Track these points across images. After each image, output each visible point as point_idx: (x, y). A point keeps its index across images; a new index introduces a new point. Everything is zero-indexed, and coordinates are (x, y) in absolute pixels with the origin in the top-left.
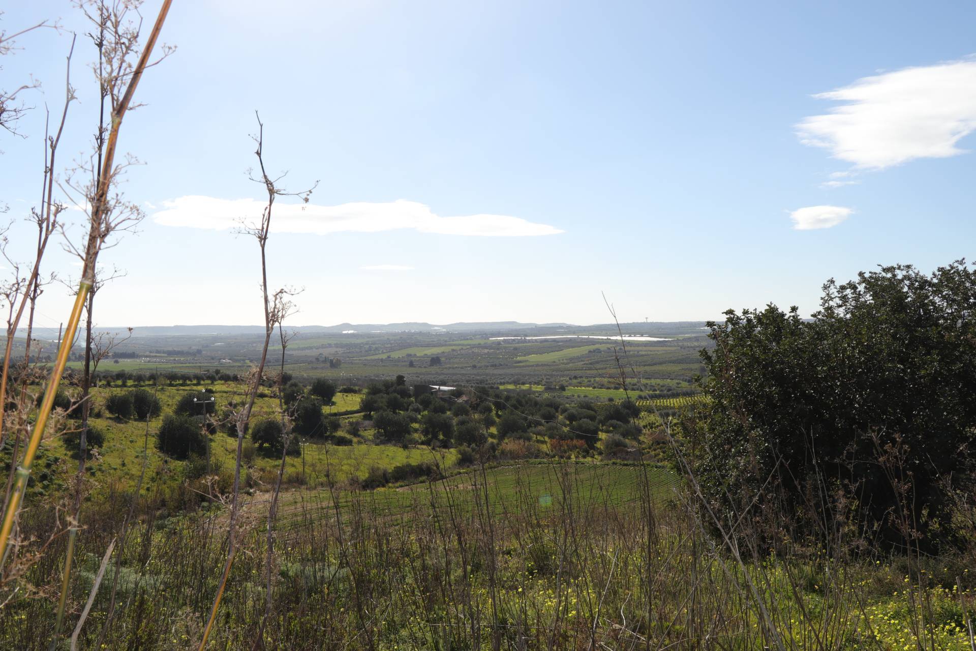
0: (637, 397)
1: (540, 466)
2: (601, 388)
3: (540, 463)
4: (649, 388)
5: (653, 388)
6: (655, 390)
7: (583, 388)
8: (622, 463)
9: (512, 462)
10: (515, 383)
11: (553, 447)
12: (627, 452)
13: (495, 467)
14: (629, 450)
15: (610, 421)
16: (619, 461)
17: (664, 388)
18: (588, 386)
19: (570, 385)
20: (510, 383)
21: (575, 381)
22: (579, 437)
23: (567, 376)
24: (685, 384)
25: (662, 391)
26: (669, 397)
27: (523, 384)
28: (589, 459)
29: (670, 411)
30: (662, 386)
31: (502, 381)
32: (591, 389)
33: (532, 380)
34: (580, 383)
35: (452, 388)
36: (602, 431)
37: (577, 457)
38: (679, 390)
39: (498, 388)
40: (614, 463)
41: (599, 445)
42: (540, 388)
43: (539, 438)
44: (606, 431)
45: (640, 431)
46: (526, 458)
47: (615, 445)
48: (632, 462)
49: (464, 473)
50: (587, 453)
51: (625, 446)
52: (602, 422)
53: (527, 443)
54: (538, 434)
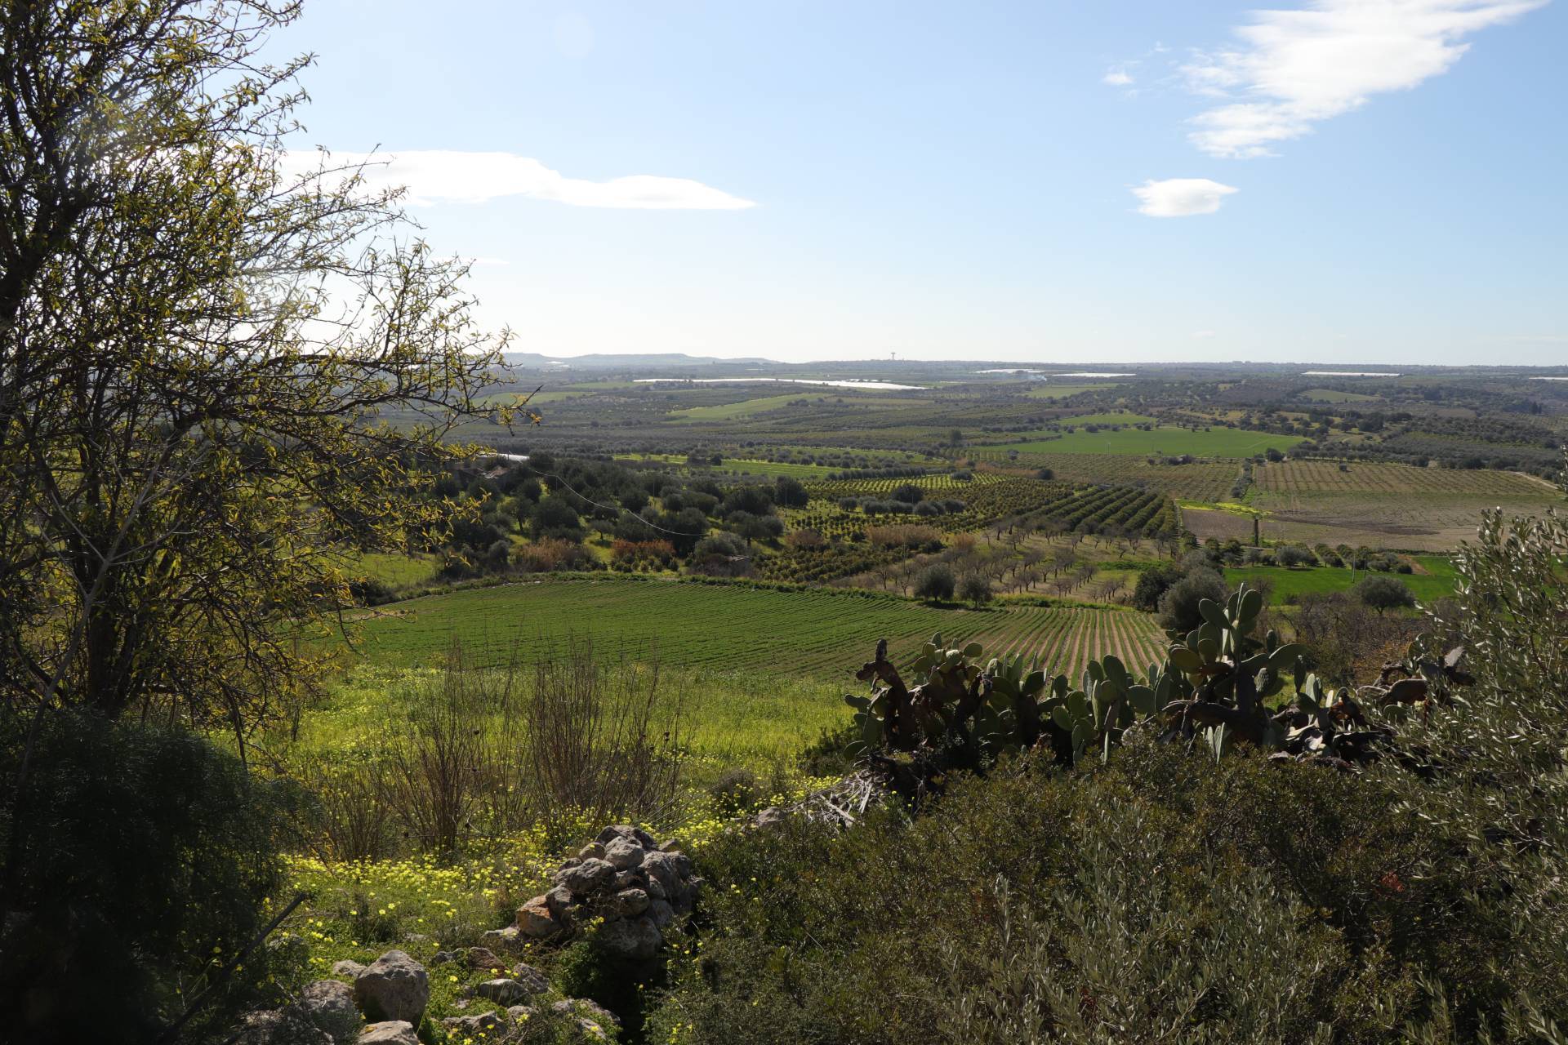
0: (826, 475)
1: (570, 582)
2: (781, 461)
3: (574, 579)
4: (857, 462)
5: (863, 463)
6: (866, 466)
7: (754, 461)
8: (709, 579)
9: (529, 576)
10: (644, 451)
11: (617, 552)
12: (727, 563)
13: (494, 585)
14: (731, 558)
16: (701, 576)
17: (881, 464)
18: (763, 458)
19: (735, 455)
20: (635, 451)
21: (747, 449)
22: (667, 537)
23: (739, 441)
24: (919, 458)
25: (876, 467)
26: (882, 477)
27: (659, 453)
28: (667, 572)
30: (881, 461)
31: (626, 447)
32: (766, 462)
33: (678, 447)
34: (752, 453)
35: (525, 458)
36: (717, 526)
38: (903, 468)
39: (611, 459)
40: (694, 580)
42: (681, 459)
43: (606, 537)
44: (724, 529)
45: (777, 529)
46: (556, 569)
47: (719, 549)
48: (721, 579)
49: (435, 593)
50: (666, 563)
51: (729, 553)
52: (723, 514)
53: (571, 545)
54: (603, 531)
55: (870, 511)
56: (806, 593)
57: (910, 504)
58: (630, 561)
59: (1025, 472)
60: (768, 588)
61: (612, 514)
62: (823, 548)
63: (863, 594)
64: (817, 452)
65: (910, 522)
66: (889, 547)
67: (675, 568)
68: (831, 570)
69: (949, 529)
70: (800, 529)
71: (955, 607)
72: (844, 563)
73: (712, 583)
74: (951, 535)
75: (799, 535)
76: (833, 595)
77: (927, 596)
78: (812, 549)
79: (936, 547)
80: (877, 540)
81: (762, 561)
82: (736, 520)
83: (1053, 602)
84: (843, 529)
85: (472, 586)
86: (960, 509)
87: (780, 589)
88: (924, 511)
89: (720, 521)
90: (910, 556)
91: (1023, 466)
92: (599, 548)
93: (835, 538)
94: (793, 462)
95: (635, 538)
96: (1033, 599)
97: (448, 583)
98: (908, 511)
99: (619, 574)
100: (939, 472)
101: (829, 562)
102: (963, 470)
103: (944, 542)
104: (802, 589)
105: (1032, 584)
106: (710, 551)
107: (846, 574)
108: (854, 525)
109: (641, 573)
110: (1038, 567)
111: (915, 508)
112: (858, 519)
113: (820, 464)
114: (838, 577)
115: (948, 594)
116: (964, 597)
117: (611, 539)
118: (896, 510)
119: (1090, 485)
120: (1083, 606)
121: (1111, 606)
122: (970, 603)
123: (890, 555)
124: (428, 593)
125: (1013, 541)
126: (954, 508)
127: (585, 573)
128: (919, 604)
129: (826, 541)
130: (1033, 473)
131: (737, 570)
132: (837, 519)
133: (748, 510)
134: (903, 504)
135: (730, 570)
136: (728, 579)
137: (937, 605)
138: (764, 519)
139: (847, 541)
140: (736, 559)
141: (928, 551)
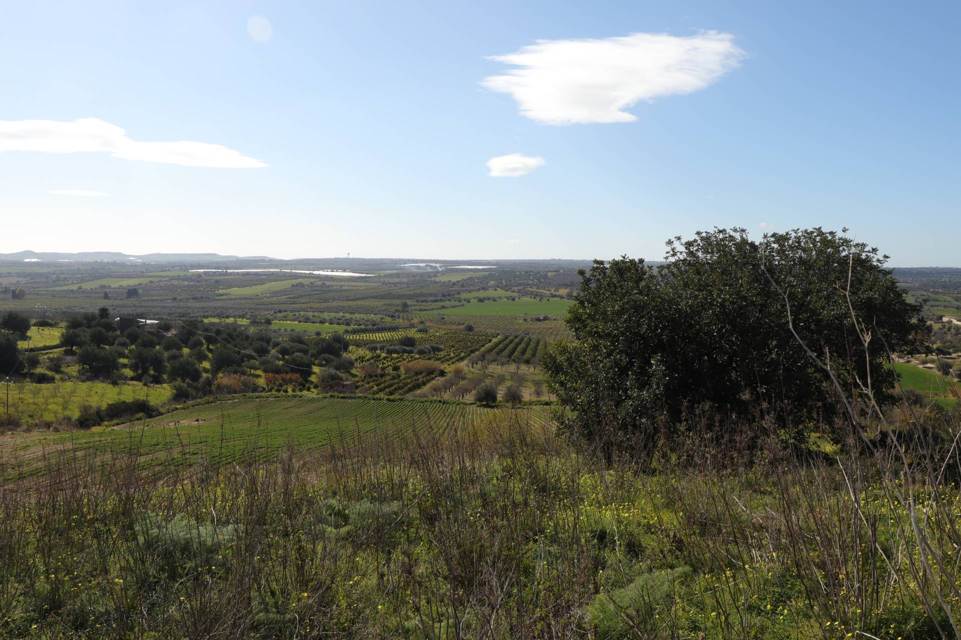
1: (258, 400)
2: (306, 322)
3: (257, 397)
4: (354, 322)
5: (358, 323)
6: (360, 325)
7: (289, 322)
8: (340, 395)
9: (229, 396)
10: (219, 316)
11: (268, 381)
12: (344, 386)
13: (212, 402)
14: (345, 383)
15: (323, 355)
16: (336, 394)
17: (368, 323)
18: (294, 320)
19: (276, 318)
20: (212, 316)
21: (279, 315)
22: (293, 371)
23: (271, 309)
24: (388, 319)
25: (366, 325)
26: (374, 331)
27: (228, 317)
28: (305, 392)
29: (378, 346)
30: (366, 321)
31: (206, 314)
32: (296, 323)
33: (236, 313)
34: (285, 317)
35: (156, 322)
36: (314, 364)
37: (294, 391)
38: (383, 326)
40: (331, 396)
41: (313, 378)
42: (244, 322)
46: (243, 392)
47: (330, 378)
48: (349, 395)
49: (181, 409)
50: (303, 387)
51: (340, 379)
54: (251, 368)
55: (390, 352)
57: (412, 348)
59: (455, 327)
64: (326, 315)
65: (418, 359)
66: (417, 374)
67: (309, 390)
69: (442, 362)
71: (498, 407)
74: (446, 366)
77: (482, 402)
79: (442, 373)
80: (408, 370)
85: (200, 404)
86: (440, 350)
88: (421, 352)
90: (434, 379)
91: (451, 323)
93: (382, 369)
94: (314, 322)
98: (411, 352)
100: (406, 328)
102: (421, 326)
103: (445, 370)
111: (416, 351)
113: (331, 323)
115: (494, 399)
116: (504, 401)
118: (405, 351)
119: (498, 334)
122: (508, 404)
123: (421, 378)
124: (177, 409)
125: (482, 368)
126: (436, 349)
127: (262, 394)
128: (477, 406)
129: (379, 371)
130: (461, 327)
134: (407, 348)
137: (487, 406)
139: (391, 371)
140: (347, 383)
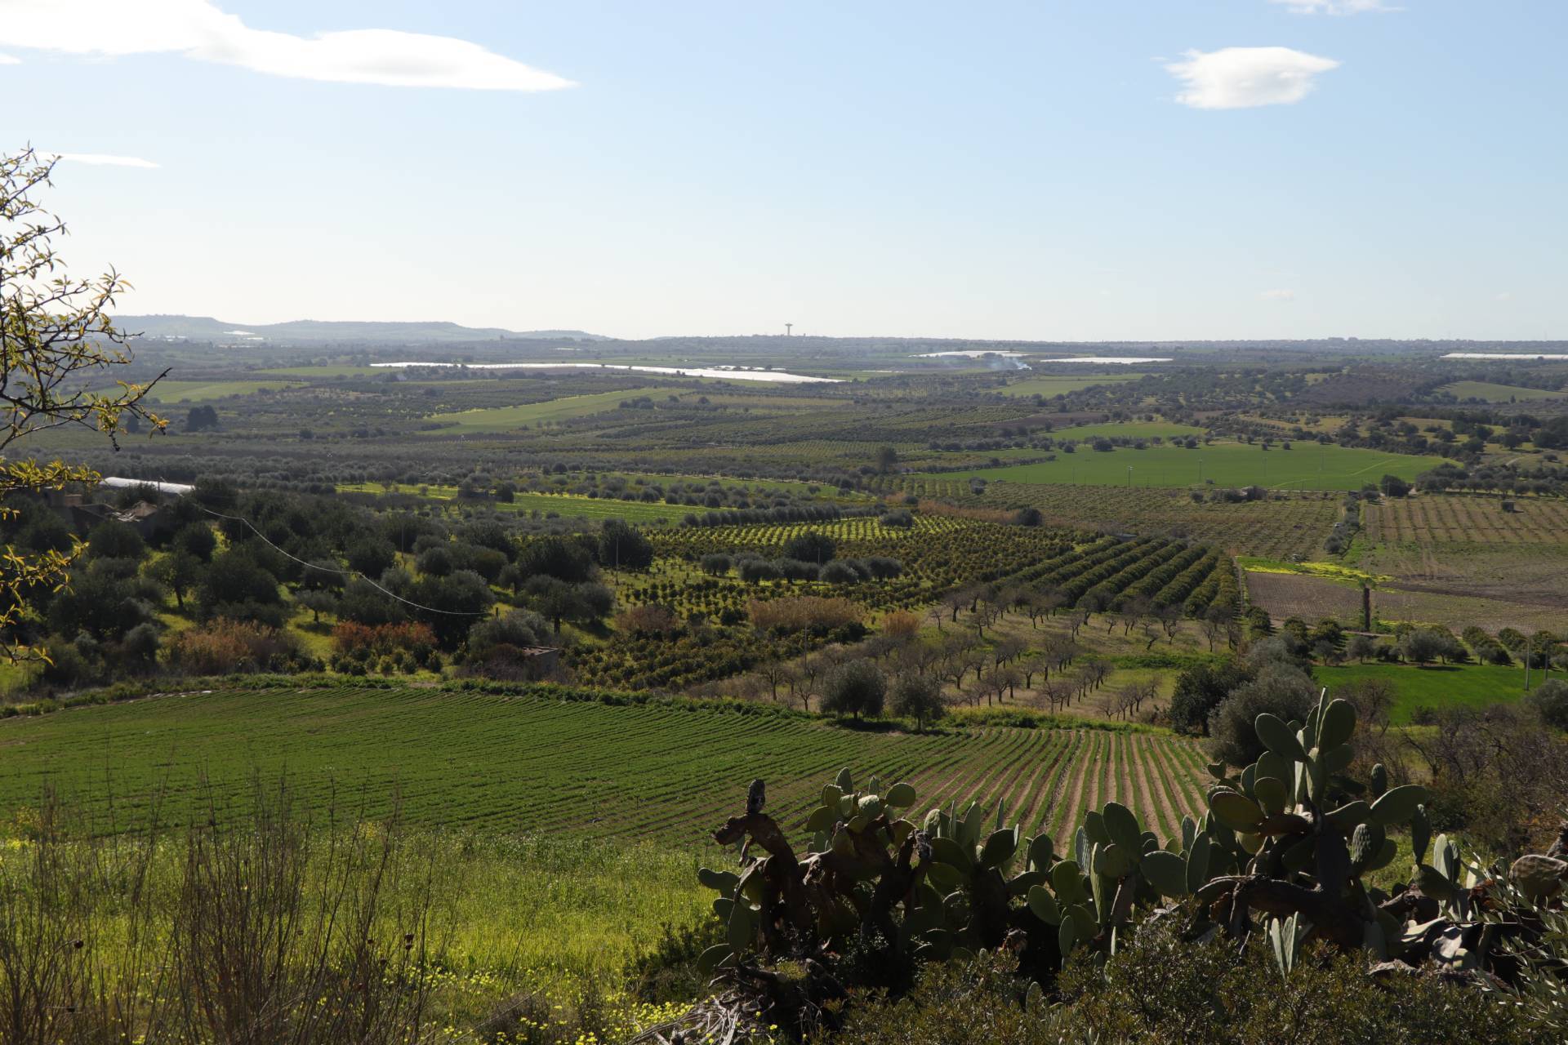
0: (682, 519)
1: (263, 692)
2: (609, 496)
3: (268, 686)
4: (731, 498)
5: (740, 499)
6: (743, 505)
7: (566, 496)
9: (192, 681)
10: (386, 479)
11: (340, 642)
12: (521, 659)
13: (132, 697)
14: (528, 652)
16: (480, 680)
17: (769, 500)
18: (580, 491)
19: (535, 486)
20: (372, 478)
21: (555, 477)
22: (424, 618)
23: (538, 464)
24: (829, 492)
25: (761, 506)
26: (770, 521)
27: (412, 481)
28: (423, 674)
30: (768, 496)
31: (357, 473)
32: (585, 497)
33: (442, 472)
34: (562, 482)
35: (188, 487)
36: (506, 600)
38: (803, 508)
39: (333, 491)
40: (467, 687)
42: (448, 493)
43: (322, 618)
44: (519, 604)
45: (603, 604)
46: (239, 670)
47: (509, 637)
48: (512, 684)
49: (26, 712)
50: (423, 659)
51: (523, 642)
52: (516, 581)
53: (266, 631)
54: (319, 607)
55: (751, 575)
56: (648, 707)
57: (814, 565)
58: (362, 656)
59: (996, 514)
60: (588, 698)
61: (333, 581)
62: (676, 636)
63: (739, 708)
64: (667, 482)
65: (816, 594)
66: (781, 632)
67: (436, 668)
68: (688, 670)
69: (876, 605)
70: (640, 604)
71: (887, 727)
72: (709, 659)
73: (497, 691)
74: (881, 615)
75: (638, 615)
76: (692, 709)
77: (841, 711)
78: (658, 637)
79: (856, 633)
80: (762, 623)
81: (578, 657)
82: (536, 589)
83: (1042, 720)
84: (708, 604)
85: (93, 700)
86: (893, 571)
87: (607, 700)
88: (837, 576)
89: (510, 592)
90: (813, 648)
91: (994, 504)
92: (310, 635)
93: (695, 619)
95: (372, 618)
96: (1009, 715)
97: (51, 695)
98: (811, 576)
99: (344, 677)
100: (861, 514)
101: (685, 656)
102: (896, 512)
103: (868, 625)
104: (641, 701)
105: (1007, 692)
106: (494, 639)
107: (711, 676)
108: (725, 598)
109: (380, 676)
110: (1018, 664)
111: (823, 571)
112: (731, 588)
113: (671, 501)
114: (699, 680)
115: (875, 707)
116: (901, 711)
117: (333, 620)
118: (792, 574)
119: (1100, 535)
120: (1090, 726)
121: (1135, 725)
122: (910, 722)
123: (783, 645)
124: (12, 713)
125: (978, 622)
126: (886, 570)
127: (288, 677)
128: (828, 724)
129: (681, 624)
130: (1009, 515)
131: (537, 669)
132: (698, 588)
133: (555, 575)
134: (805, 566)
135: (525, 671)
136: (523, 686)
137: (856, 725)
138: (582, 588)
139: (715, 624)
140: (536, 652)
141: (843, 639)
